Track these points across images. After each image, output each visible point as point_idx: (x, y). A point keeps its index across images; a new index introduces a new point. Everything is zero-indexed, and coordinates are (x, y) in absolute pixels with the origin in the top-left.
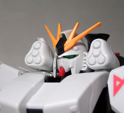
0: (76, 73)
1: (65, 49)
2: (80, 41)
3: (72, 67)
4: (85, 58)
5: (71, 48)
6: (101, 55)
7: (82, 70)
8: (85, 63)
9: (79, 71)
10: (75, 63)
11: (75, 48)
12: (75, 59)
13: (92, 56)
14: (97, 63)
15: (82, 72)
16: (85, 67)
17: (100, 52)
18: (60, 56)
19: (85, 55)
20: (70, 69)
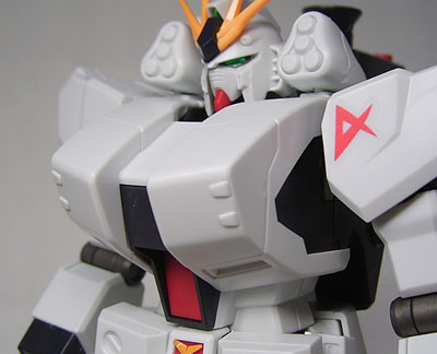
0: (256, 99)
1: (221, 44)
2: (258, 17)
3: (245, 87)
4: (275, 60)
5: (237, 39)
6: (314, 49)
7: (272, 89)
8: (276, 72)
9: (264, 95)
10: (251, 76)
11: (247, 38)
12: (249, 65)
13: (293, 51)
14: (303, 68)
15: (271, 95)
16: (277, 81)
17: (312, 43)
18: (211, 65)
19: (276, 53)
20: (240, 91)
